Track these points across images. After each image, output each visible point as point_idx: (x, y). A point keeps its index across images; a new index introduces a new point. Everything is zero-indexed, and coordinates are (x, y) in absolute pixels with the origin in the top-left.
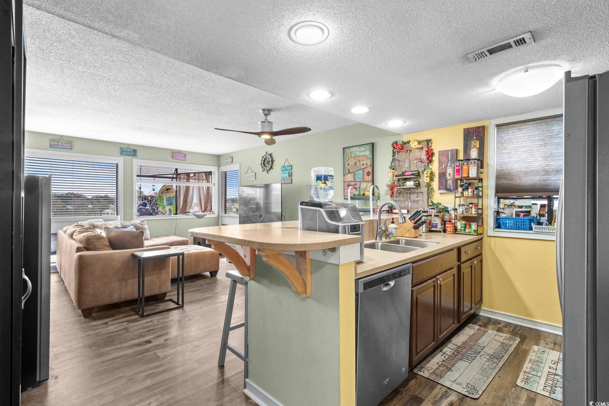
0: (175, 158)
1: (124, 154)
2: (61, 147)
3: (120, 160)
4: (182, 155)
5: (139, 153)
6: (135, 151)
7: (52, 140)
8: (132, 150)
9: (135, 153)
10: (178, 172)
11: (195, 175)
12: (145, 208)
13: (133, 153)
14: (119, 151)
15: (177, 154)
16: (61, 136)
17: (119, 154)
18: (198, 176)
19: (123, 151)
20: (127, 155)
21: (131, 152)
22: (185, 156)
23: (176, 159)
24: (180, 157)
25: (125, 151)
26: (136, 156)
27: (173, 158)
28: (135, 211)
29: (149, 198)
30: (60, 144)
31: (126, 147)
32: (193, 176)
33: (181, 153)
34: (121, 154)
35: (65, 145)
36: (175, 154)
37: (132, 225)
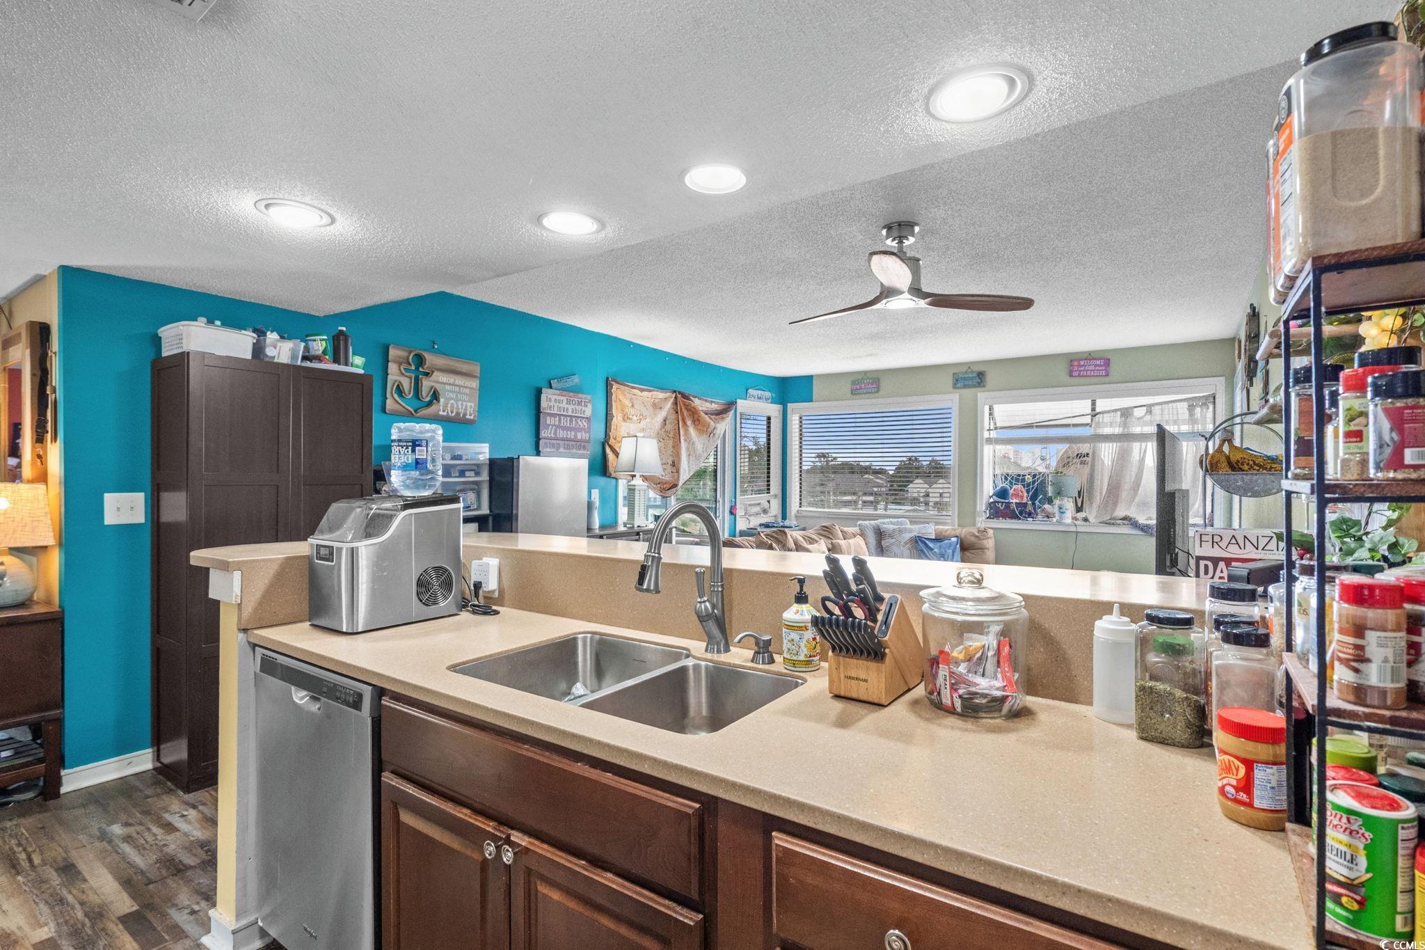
0: (1077, 373)
1: (959, 385)
2: (865, 391)
3: (951, 400)
4: (1098, 362)
5: (990, 378)
6: (981, 375)
7: (853, 383)
8: (975, 375)
9: (980, 379)
10: (1098, 410)
11: (1149, 412)
12: (1003, 501)
13: (978, 380)
14: (950, 382)
15: (1082, 363)
16: (865, 373)
17: (951, 389)
18: (1162, 414)
19: (957, 380)
20: (965, 386)
21: (972, 379)
22: (1107, 363)
23: (1079, 376)
24: (1093, 368)
25: (961, 378)
26: (984, 386)
27: (1071, 376)
28: (982, 507)
29: (1029, 478)
30: (863, 386)
31: (964, 369)
32: (1145, 415)
33: (1094, 359)
34: (955, 386)
35: (870, 386)
36: (1076, 363)
37: (957, 537)
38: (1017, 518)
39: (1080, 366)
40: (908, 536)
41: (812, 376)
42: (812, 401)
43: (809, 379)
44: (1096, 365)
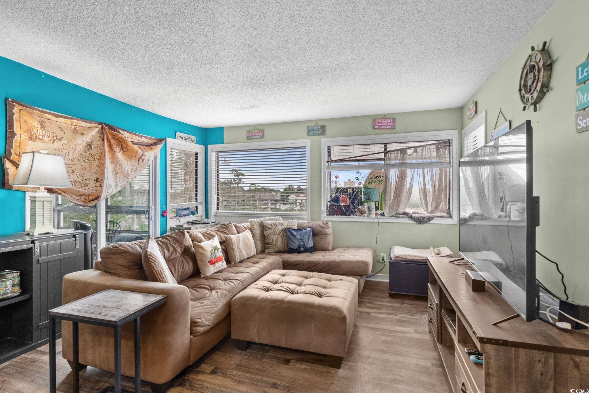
0: (377, 127)
1: (310, 134)
2: (255, 137)
3: (307, 142)
4: (389, 121)
5: (328, 130)
6: (323, 127)
7: (248, 132)
8: (319, 128)
9: (323, 130)
10: (388, 149)
11: (415, 151)
12: (337, 204)
13: (321, 131)
14: (305, 132)
15: (380, 121)
16: (255, 126)
17: (306, 136)
18: (422, 152)
19: (309, 131)
20: (314, 135)
21: (318, 130)
22: (394, 121)
23: (379, 129)
24: (386, 124)
25: (312, 130)
26: (325, 134)
27: (374, 128)
28: (324, 208)
29: (350, 191)
30: (254, 134)
31: (314, 124)
32: (413, 153)
33: (386, 119)
34: (308, 135)
35: (258, 134)
36: (377, 121)
37: (310, 227)
38: (343, 214)
39: (379, 122)
40: (280, 228)
41: (223, 128)
42: (223, 143)
43: (221, 129)
44: (388, 122)
